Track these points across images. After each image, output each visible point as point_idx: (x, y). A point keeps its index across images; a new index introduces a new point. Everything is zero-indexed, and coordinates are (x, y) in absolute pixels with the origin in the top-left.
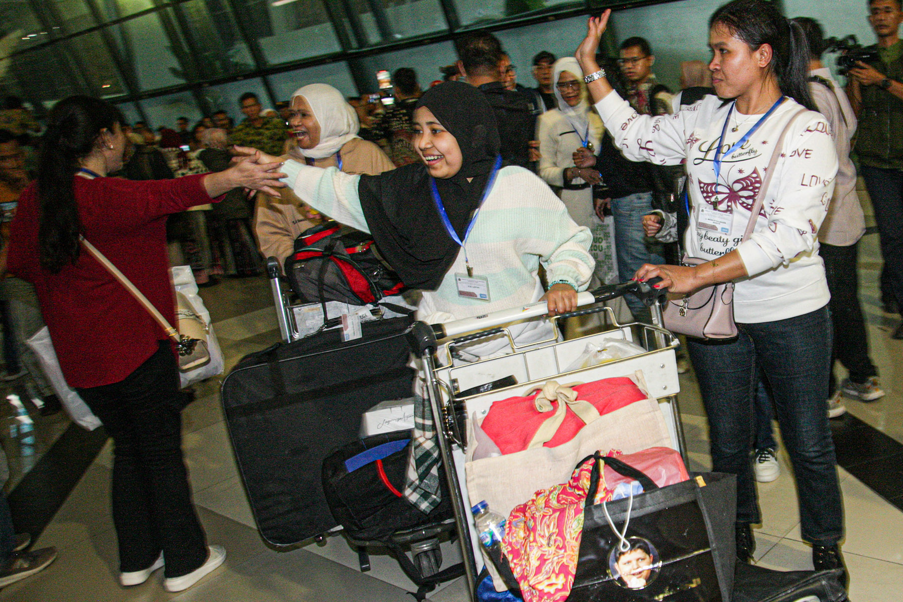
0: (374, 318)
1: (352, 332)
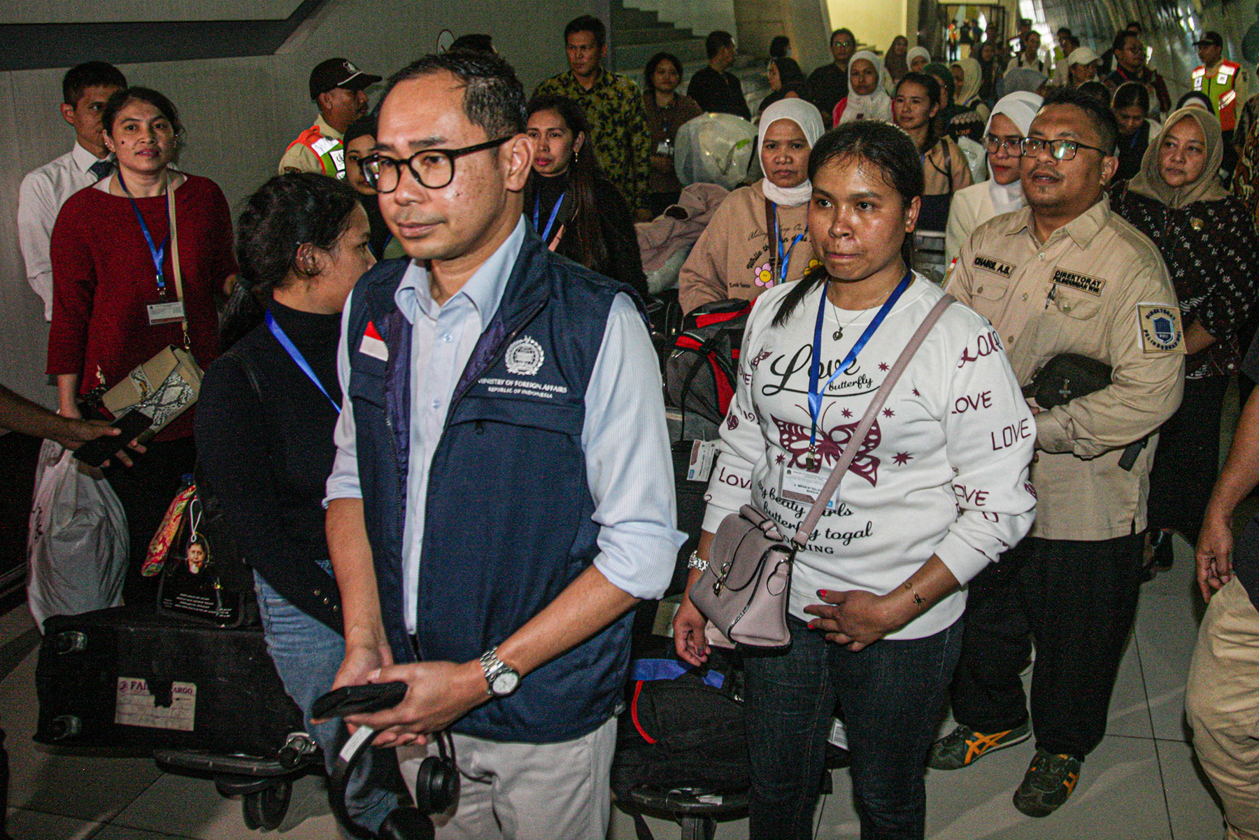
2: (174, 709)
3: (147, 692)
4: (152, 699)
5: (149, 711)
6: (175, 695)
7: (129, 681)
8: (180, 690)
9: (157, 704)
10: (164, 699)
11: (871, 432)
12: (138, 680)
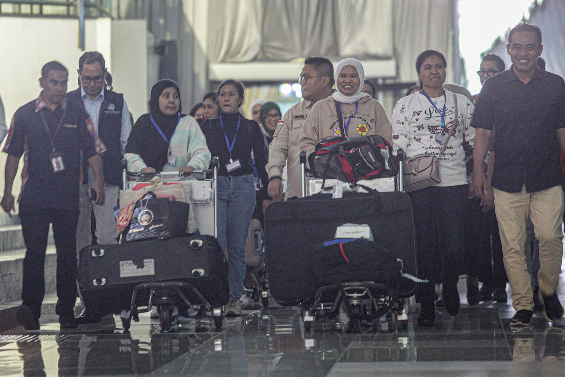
0: (350, 189)
1: (337, 194)
2: (145, 268)
3: (133, 265)
4: (136, 267)
5: (135, 271)
6: (145, 264)
7: (125, 262)
8: (147, 262)
9: (138, 268)
10: (141, 265)
11: (457, 122)
12: (129, 262)
